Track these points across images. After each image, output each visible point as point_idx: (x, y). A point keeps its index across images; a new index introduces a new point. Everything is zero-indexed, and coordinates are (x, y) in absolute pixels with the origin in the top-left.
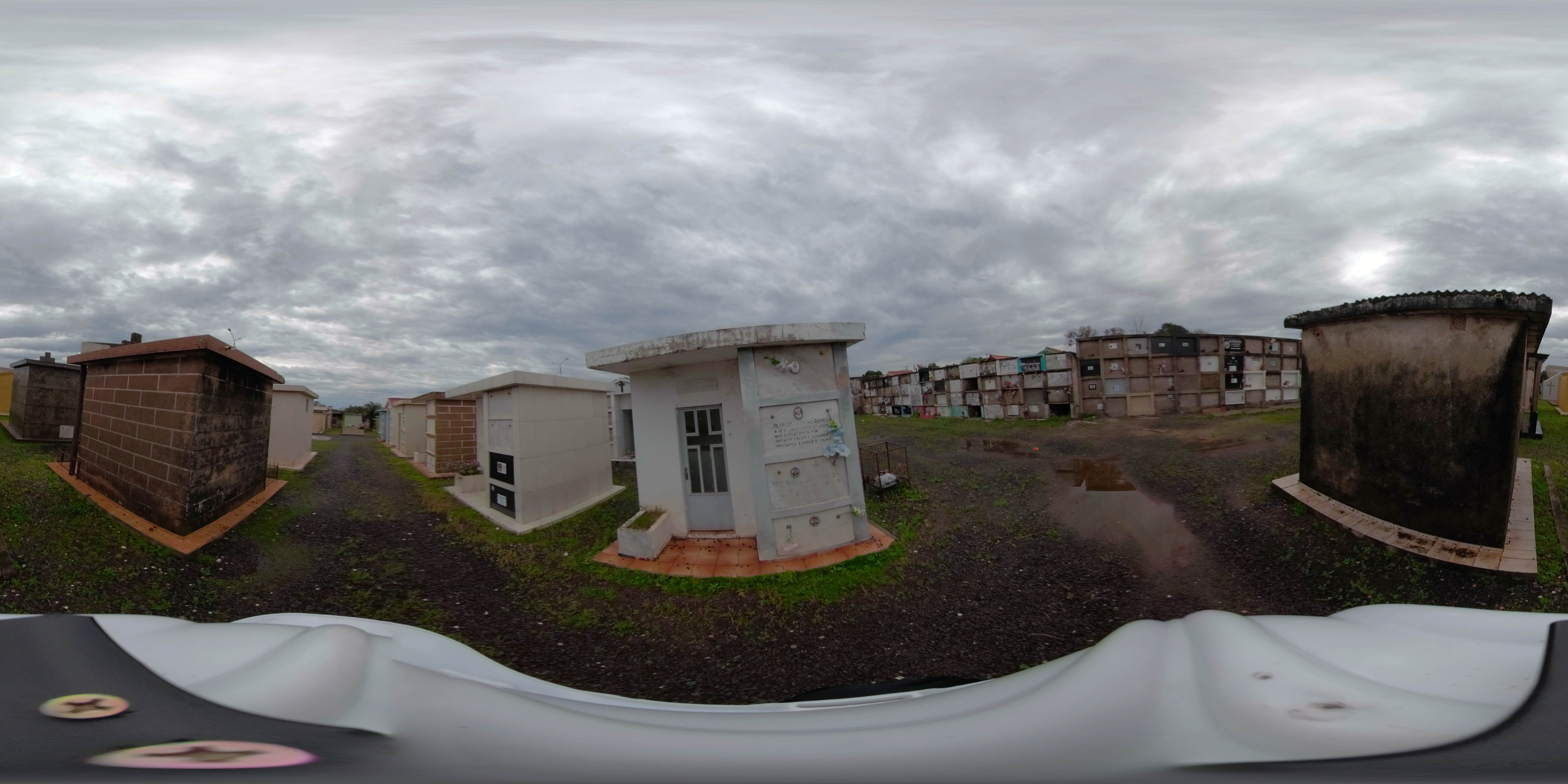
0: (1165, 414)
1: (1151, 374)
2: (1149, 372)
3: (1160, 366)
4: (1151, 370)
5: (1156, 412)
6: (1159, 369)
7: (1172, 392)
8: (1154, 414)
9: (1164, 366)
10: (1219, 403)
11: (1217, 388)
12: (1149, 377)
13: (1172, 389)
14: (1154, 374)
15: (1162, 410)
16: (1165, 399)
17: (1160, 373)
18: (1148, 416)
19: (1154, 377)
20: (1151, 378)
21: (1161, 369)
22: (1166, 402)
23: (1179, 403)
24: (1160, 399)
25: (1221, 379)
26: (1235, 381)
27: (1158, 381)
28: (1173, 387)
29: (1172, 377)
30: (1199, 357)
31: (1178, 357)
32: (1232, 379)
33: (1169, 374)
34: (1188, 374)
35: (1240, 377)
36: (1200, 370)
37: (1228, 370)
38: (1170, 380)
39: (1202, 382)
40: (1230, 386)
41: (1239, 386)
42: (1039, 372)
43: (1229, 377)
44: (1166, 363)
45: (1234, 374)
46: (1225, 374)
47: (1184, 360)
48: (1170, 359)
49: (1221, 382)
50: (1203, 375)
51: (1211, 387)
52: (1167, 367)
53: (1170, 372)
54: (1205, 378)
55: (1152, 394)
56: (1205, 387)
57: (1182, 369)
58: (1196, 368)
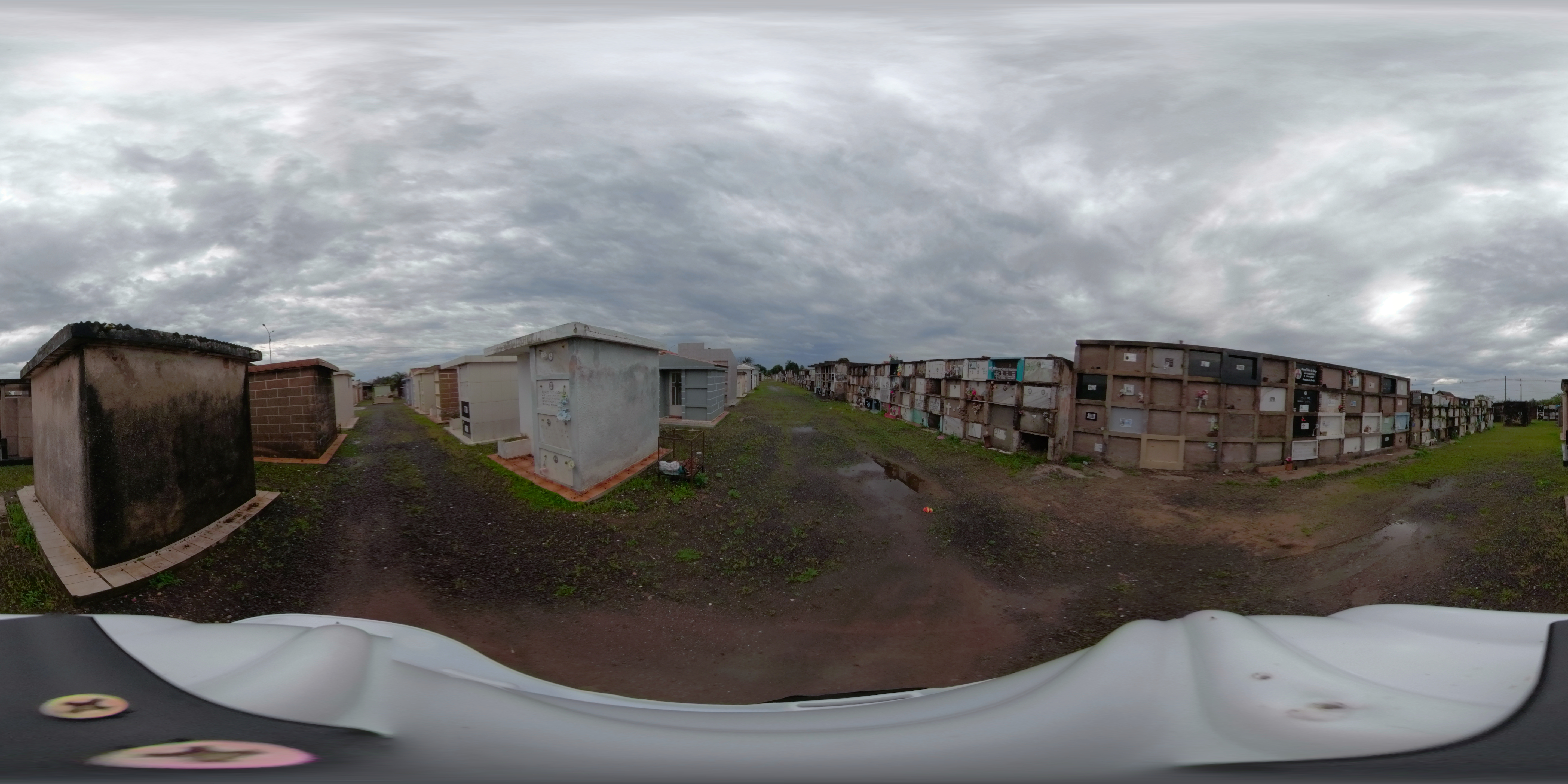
0: (1200, 471)
1: (1184, 407)
2: (1180, 405)
3: (1200, 397)
4: (1184, 402)
5: (1184, 468)
6: (1198, 401)
7: (1214, 439)
8: (1182, 469)
9: (1205, 397)
10: (1283, 458)
11: (1281, 436)
12: (1180, 412)
13: (1214, 434)
14: (1189, 409)
15: (1196, 465)
16: (1201, 448)
17: (1199, 407)
18: (1173, 473)
19: (1188, 412)
20: (1183, 414)
21: (1200, 402)
22: (1203, 453)
23: (1222, 456)
24: (1193, 448)
25: (1287, 423)
26: (1305, 426)
27: (1193, 419)
28: (1216, 430)
29: (1217, 415)
30: (1258, 388)
31: (1228, 385)
32: (1303, 424)
33: (1212, 411)
34: (1240, 412)
35: (1313, 419)
36: (1258, 408)
37: (1298, 410)
38: (1213, 420)
39: (1260, 426)
40: (1299, 434)
41: (1311, 433)
42: (1013, 383)
43: (1298, 421)
44: (1209, 393)
45: (1304, 417)
46: (1293, 415)
47: (1236, 391)
48: (1216, 387)
49: (1287, 428)
50: (1262, 416)
51: (1273, 434)
52: (1209, 399)
53: (1213, 407)
54: (1266, 419)
55: (1182, 438)
56: (1264, 433)
57: (1232, 403)
58: (1254, 405)
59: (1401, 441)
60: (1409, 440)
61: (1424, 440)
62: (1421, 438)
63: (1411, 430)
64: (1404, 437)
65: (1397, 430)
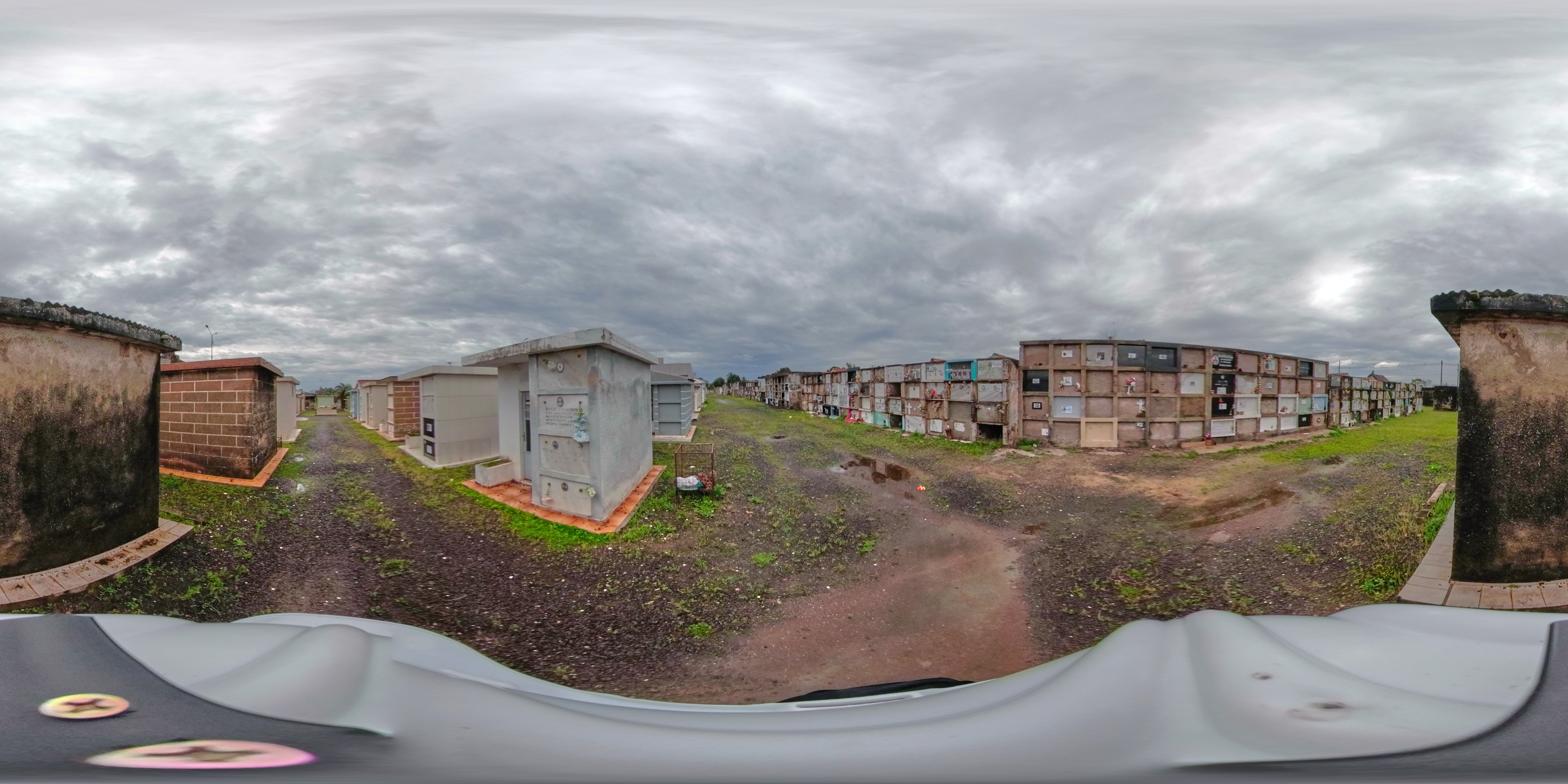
0: (1131, 447)
1: (1115, 393)
2: (1112, 391)
3: (1129, 384)
4: (1115, 389)
5: (1118, 445)
6: (1127, 387)
7: (1143, 420)
8: (1117, 446)
9: (1133, 384)
10: (1204, 435)
11: (1201, 416)
12: (1112, 397)
13: (1142, 415)
14: (1120, 394)
15: (1128, 442)
16: (1132, 427)
17: (1128, 393)
18: (1109, 449)
19: (1119, 398)
20: (1115, 399)
21: (1129, 388)
22: (1134, 432)
23: (1150, 434)
24: (1125, 428)
25: (1206, 404)
26: (1223, 406)
27: (1124, 403)
28: (1144, 412)
29: (1144, 398)
30: (1179, 374)
31: (1152, 372)
32: (1220, 404)
33: (1139, 395)
34: (1164, 396)
35: (1230, 401)
36: (1179, 391)
37: (1216, 392)
38: (1141, 403)
39: (1182, 407)
40: (1217, 413)
41: (1227, 413)
42: (968, 382)
43: (1216, 402)
44: (1136, 380)
45: (1222, 398)
46: (1211, 397)
47: (1160, 378)
48: (1143, 375)
49: (1206, 408)
50: (1183, 398)
51: (1194, 414)
52: (1137, 385)
53: (1141, 392)
54: (1186, 402)
55: (1115, 420)
56: (1186, 413)
57: (1156, 388)
58: (1175, 389)
59: (1318, 421)
60: (1328, 421)
61: (1343, 421)
62: (1340, 419)
63: (1329, 411)
64: (1322, 418)
65: (1314, 411)
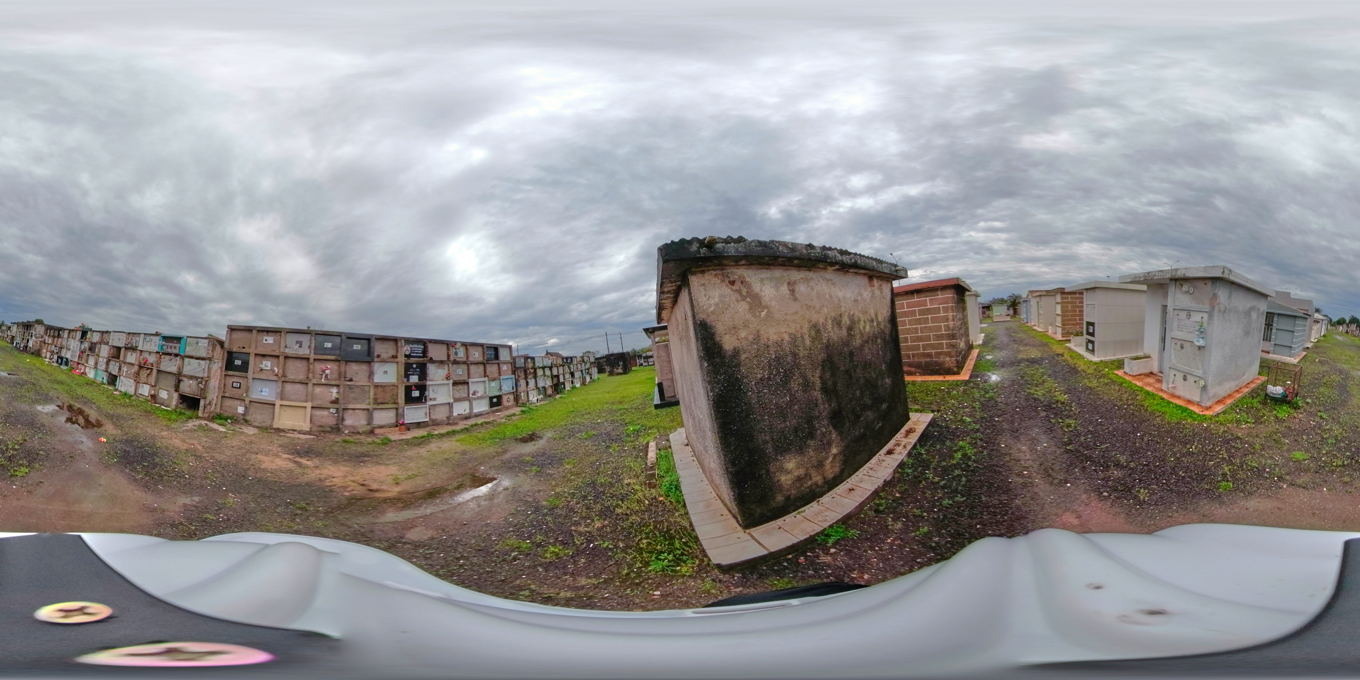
0: (323, 431)
1: (310, 380)
2: (308, 378)
3: (324, 371)
4: (311, 375)
5: (311, 428)
6: (322, 375)
7: (336, 406)
8: (308, 429)
9: (328, 372)
10: (397, 421)
11: (394, 403)
12: (307, 384)
13: (336, 401)
14: (314, 381)
15: (321, 426)
16: (325, 413)
17: (323, 380)
18: (301, 432)
19: (314, 384)
20: (310, 385)
21: (324, 376)
22: (327, 417)
23: (343, 419)
24: (318, 413)
25: (399, 391)
26: (416, 394)
27: (318, 390)
28: (337, 399)
29: (338, 386)
30: (372, 364)
31: (347, 361)
32: (413, 392)
33: (334, 383)
34: (357, 384)
35: (422, 388)
36: (373, 380)
37: (408, 380)
38: (334, 390)
39: (375, 394)
40: (410, 400)
41: (420, 400)
42: (177, 355)
43: (408, 389)
44: (331, 369)
45: (415, 386)
46: (404, 385)
47: (354, 367)
48: (337, 363)
49: (399, 396)
50: (377, 386)
51: (386, 401)
52: (331, 373)
53: (336, 380)
54: (380, 389)
55: (309, 405)
56: (379, 401)
57: (350, 377)
58: (369, 378)
59: (509, 400)
61: (531, 398)
64: (511, 397)
65: (504, 392)
